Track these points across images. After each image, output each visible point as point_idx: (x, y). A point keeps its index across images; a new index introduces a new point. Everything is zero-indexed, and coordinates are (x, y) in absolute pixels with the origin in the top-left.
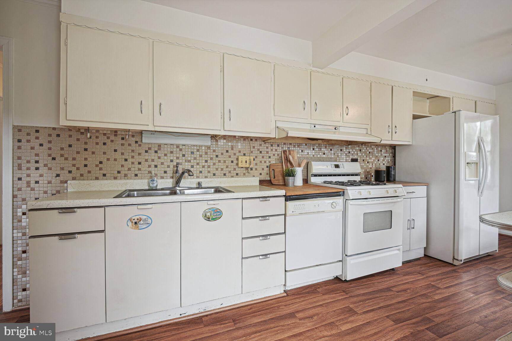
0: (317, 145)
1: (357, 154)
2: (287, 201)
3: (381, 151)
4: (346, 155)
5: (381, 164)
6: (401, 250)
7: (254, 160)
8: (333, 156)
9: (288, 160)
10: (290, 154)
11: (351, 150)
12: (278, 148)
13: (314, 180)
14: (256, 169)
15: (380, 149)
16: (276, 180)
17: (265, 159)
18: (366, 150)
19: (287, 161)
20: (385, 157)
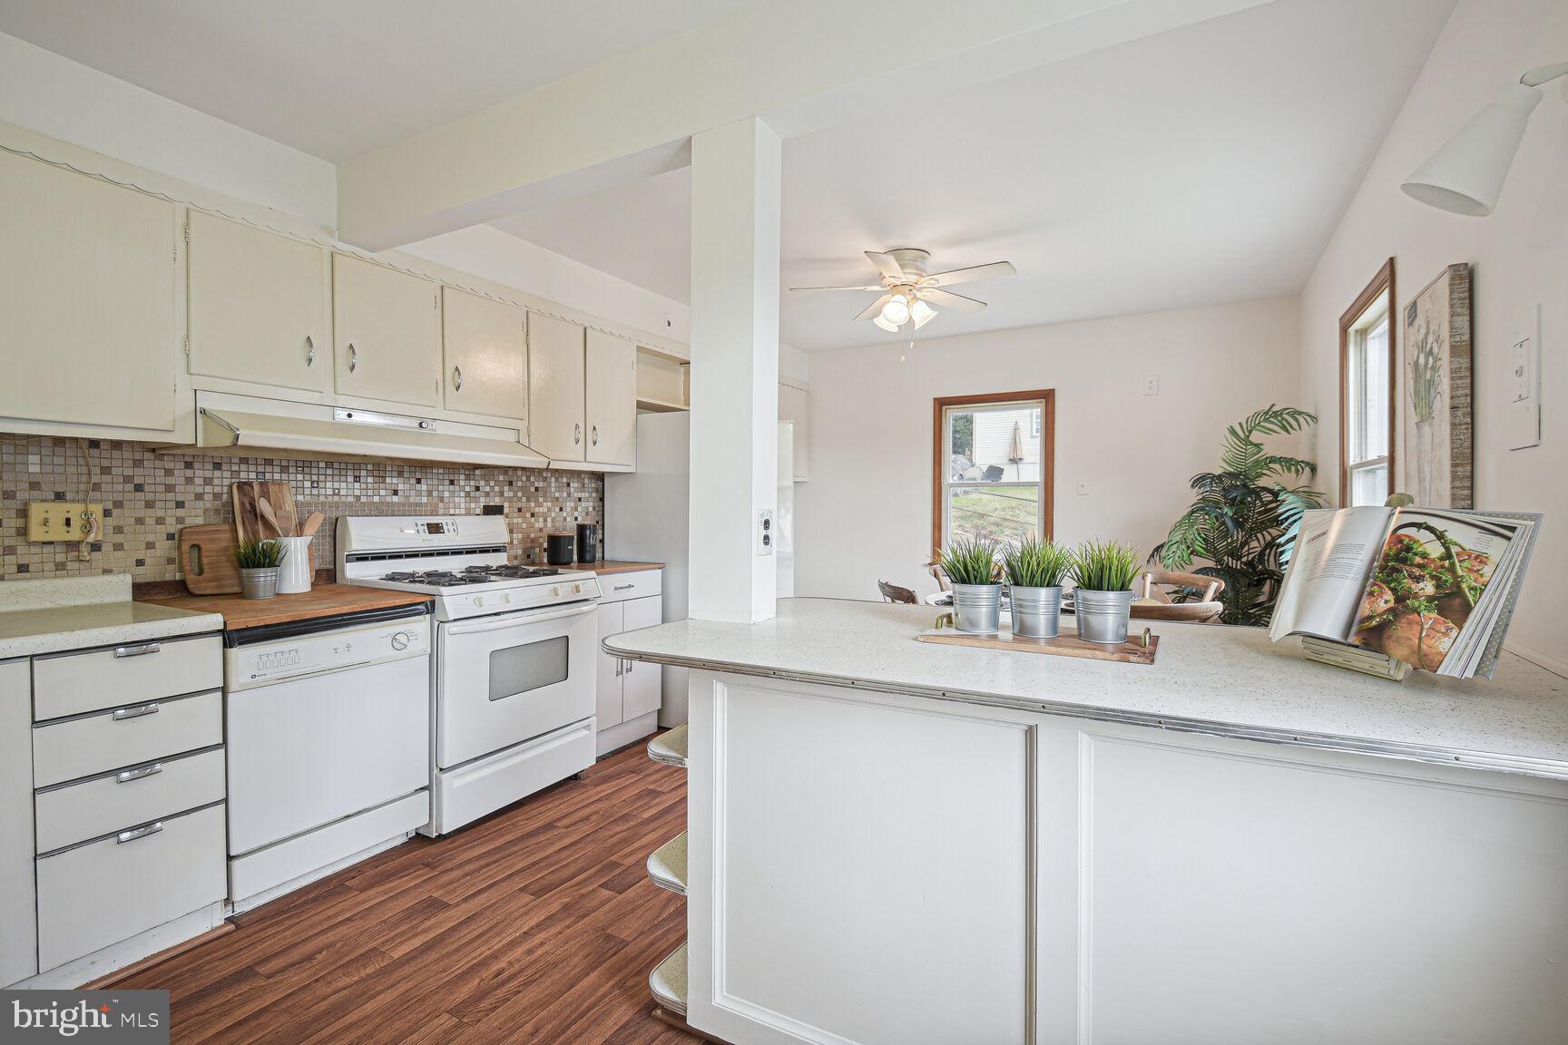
0: (370, 467)
1: (501, 494)
2: (231, 647)
3: (568, 485)
4: (468, 495)
5: (568, 519)
6: (594, 729)
7: (107, 513)
8: (424, 500)
9: (254, 514)
10: (265, 494)
11: (482, 483)
12: (217, 473)
13: (353, 572)
14: (118, 547)
15: (565, 480)
16: (209, 581)
17: (158, 511)
18: (528, 484)
19: (253, 517)
20: (580, 499)
